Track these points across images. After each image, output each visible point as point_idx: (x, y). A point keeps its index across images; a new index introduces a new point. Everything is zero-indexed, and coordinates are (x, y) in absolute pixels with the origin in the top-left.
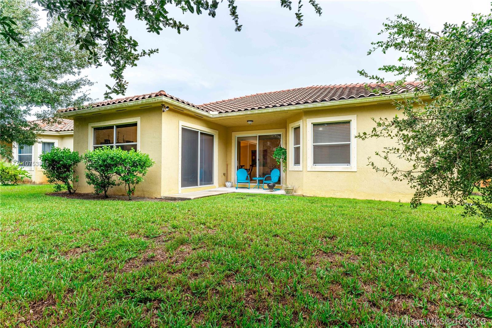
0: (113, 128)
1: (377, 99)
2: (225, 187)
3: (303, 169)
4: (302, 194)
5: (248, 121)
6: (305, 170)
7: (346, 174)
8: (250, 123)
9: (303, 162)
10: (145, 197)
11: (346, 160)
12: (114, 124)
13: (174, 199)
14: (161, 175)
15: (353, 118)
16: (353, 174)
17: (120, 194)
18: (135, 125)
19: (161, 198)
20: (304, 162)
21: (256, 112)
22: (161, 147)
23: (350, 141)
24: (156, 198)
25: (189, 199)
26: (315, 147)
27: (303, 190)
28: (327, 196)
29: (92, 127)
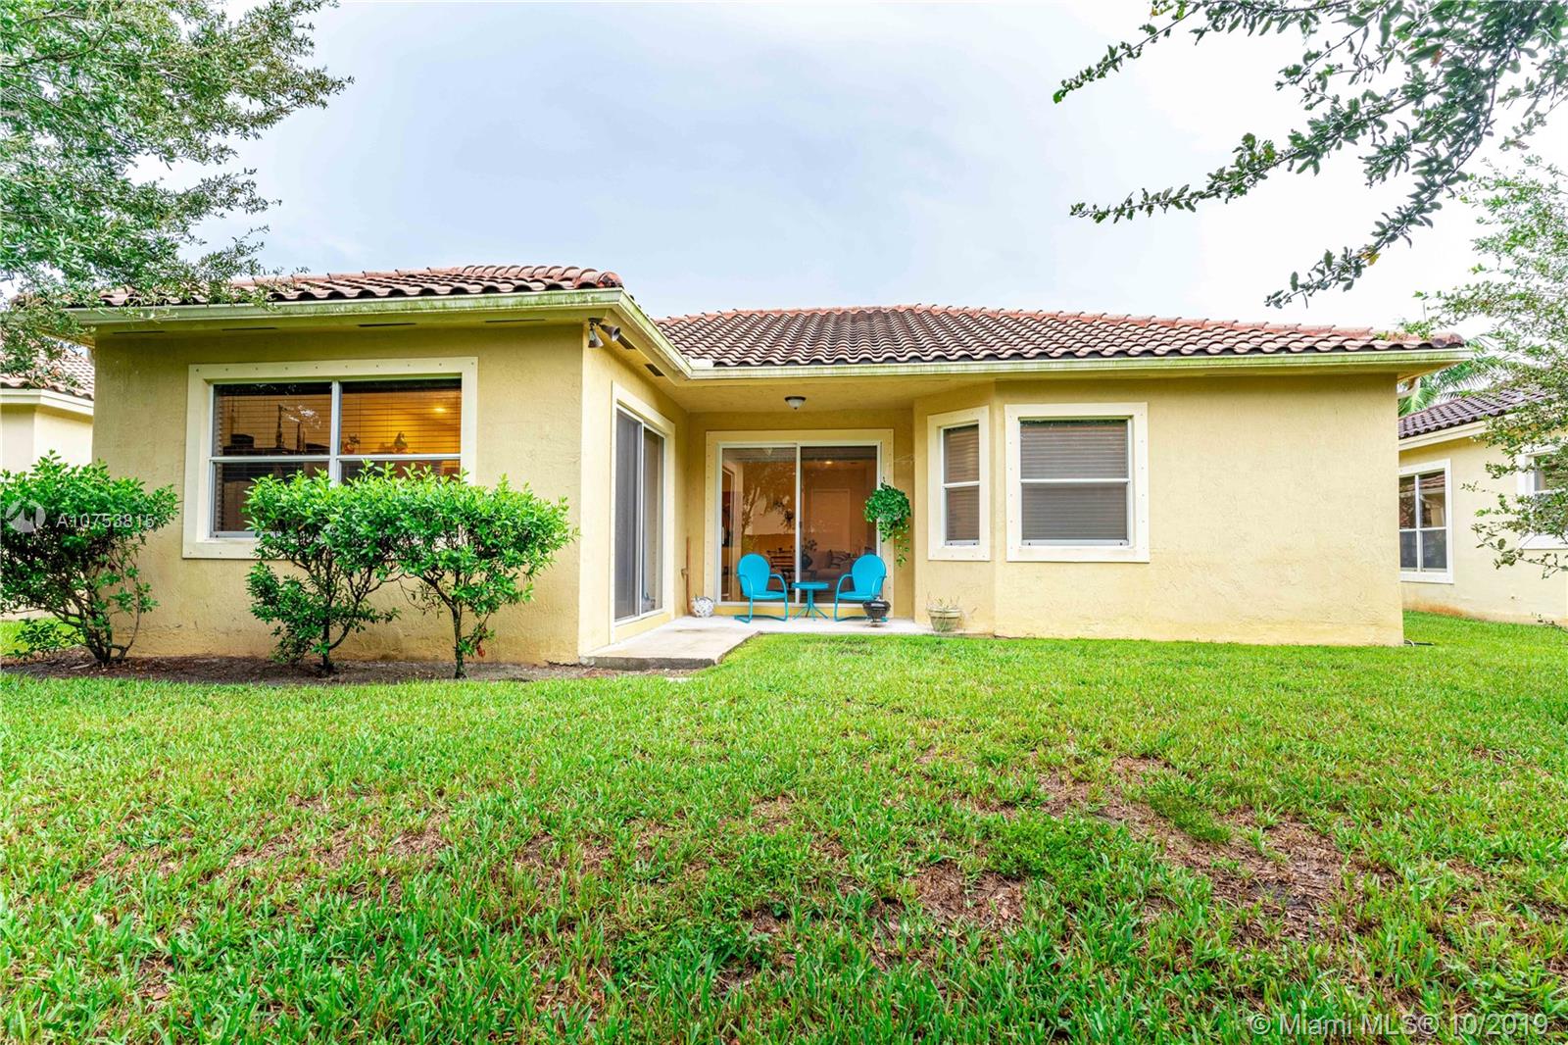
0: (329, 392)
1: (1217, 362)
2: (691, 618)
3: (993, 553)
4: (990, 631)
5: (787, 399)
6: (999, 558)
7: (1119, 570)
8: (796, 403)
9: (992, 533)
10: (498, 663)
11: (1117, 530)
12: (335, 378)
13: (641, 665)
14: (578, 579)
15: (1138, 412)
16: (1140, 569)
17: (369, 654)
18: (455, 384)
19: (576, 661)
20: (999, 536)
21: (852, 371)
22: (578, 473)
23: (1126, 476)
24: (552, 665)
25: (707, 663)
26: (1028, 491)
27: (993, 618)
28: (1067, 636)
29: (208, 382)
